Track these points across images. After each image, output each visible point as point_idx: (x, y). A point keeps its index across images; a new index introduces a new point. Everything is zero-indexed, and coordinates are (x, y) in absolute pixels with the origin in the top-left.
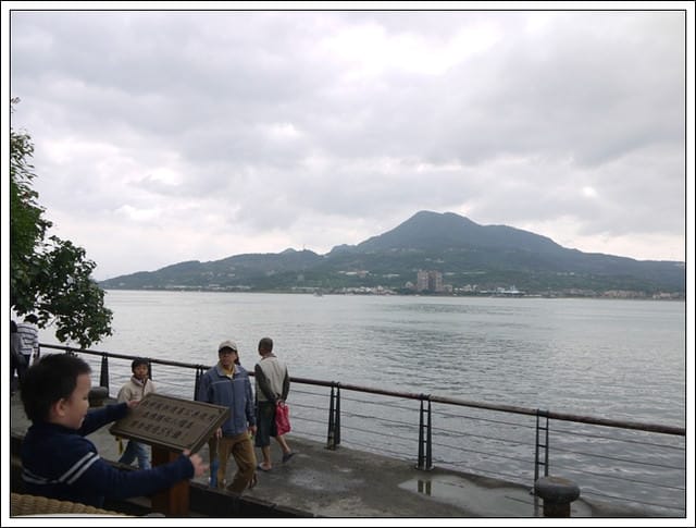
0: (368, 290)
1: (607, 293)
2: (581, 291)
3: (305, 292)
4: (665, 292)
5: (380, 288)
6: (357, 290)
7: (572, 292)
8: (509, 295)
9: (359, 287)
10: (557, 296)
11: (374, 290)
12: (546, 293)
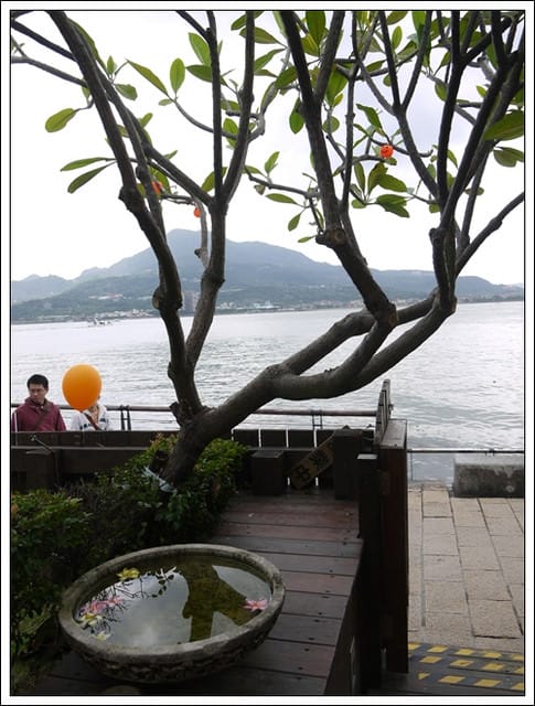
0: (123, 314)
1: (352, 302)
2: (330, 303)
3: (53, 321)
4: (401, 298)
5: (135, 311)
6: (110, 315)
7: (322, 303)
8: (264, 310)
9: (112, 312)
10: (308, 309)
11: (128, 314)
12: (298, 306)
